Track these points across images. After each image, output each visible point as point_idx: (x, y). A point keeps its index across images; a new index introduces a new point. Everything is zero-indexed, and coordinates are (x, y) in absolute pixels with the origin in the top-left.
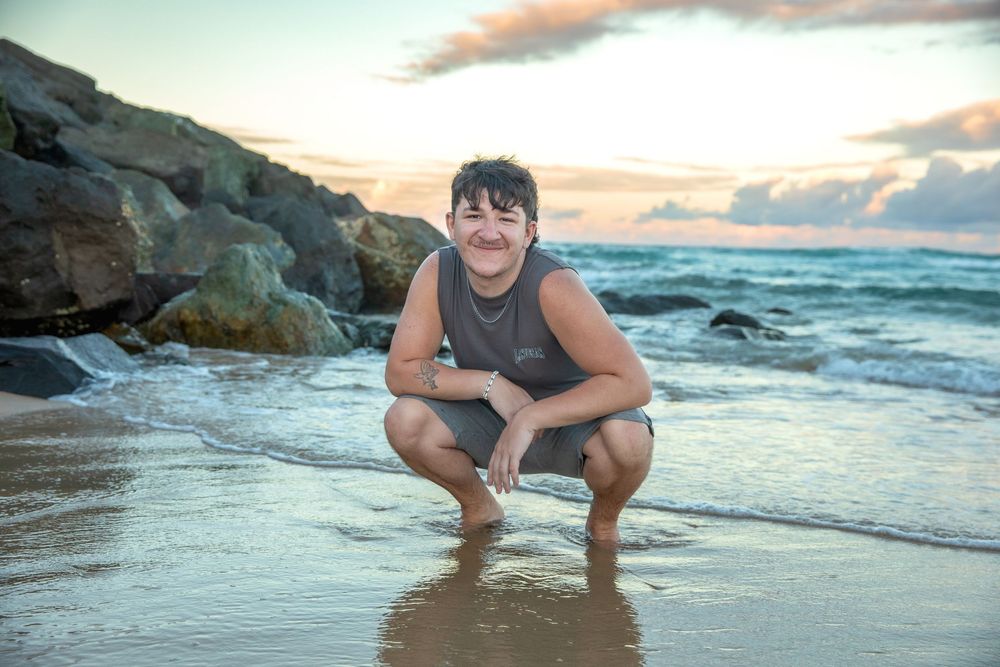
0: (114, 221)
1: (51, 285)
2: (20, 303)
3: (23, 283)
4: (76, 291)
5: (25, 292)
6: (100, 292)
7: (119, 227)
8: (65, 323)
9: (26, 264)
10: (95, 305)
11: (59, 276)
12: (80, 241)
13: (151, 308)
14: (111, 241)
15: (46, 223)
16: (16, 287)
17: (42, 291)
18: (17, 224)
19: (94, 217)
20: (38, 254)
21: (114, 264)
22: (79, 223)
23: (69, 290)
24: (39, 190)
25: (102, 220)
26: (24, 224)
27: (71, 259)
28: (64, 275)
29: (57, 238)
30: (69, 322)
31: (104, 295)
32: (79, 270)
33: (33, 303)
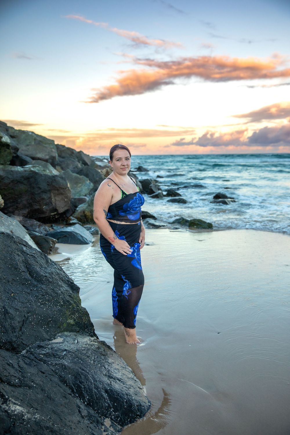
0: (66, 188)
1: (51, 207)
2: (43, 212)
3: (44, 207)
4: (57, 208)
5: (44, 210)
6: (63, 208)
7: (67, 190)
8: (52, 217)
9: (45, 202)
10: (62, 212)
11: (53, 204)
12: (57, 195)
13: (74, 210)
14: (65, 194)
15: (50, 191)
16: (42, 208)
17: (48, 209)
18: (42, 192)
19: (61, 188)
20: (48, 199)
21: (66, 200)
22: (58, 190)
23: (55, 208)
24: (48, 182)
25: (63, 189)
26: (45, 192)
27: (55, 200)
28: (54, 204)
29: (52, 194)
30: (53, 216)
31: (64, 209)
32: (57, 203)
33: (46, 212)
